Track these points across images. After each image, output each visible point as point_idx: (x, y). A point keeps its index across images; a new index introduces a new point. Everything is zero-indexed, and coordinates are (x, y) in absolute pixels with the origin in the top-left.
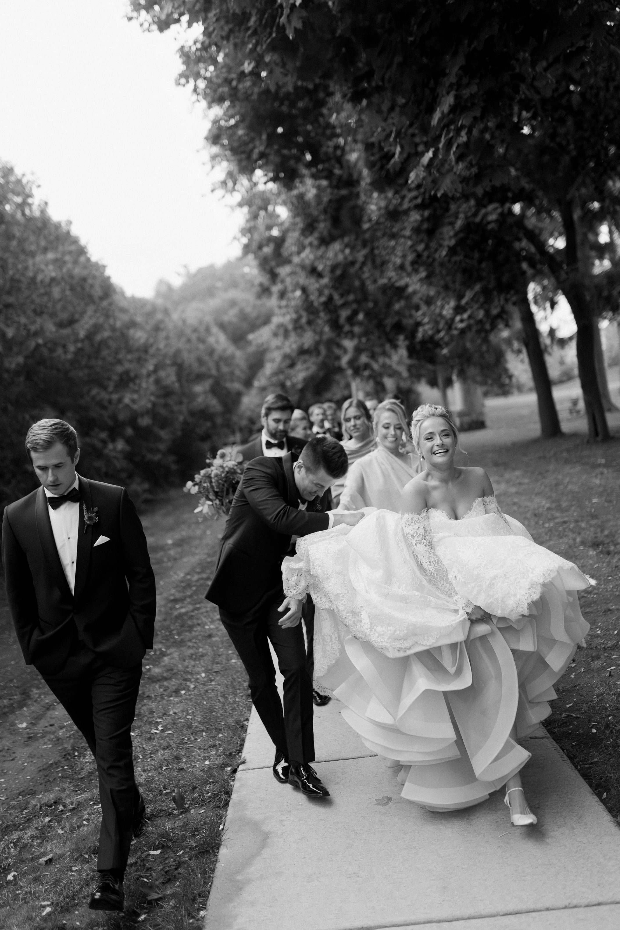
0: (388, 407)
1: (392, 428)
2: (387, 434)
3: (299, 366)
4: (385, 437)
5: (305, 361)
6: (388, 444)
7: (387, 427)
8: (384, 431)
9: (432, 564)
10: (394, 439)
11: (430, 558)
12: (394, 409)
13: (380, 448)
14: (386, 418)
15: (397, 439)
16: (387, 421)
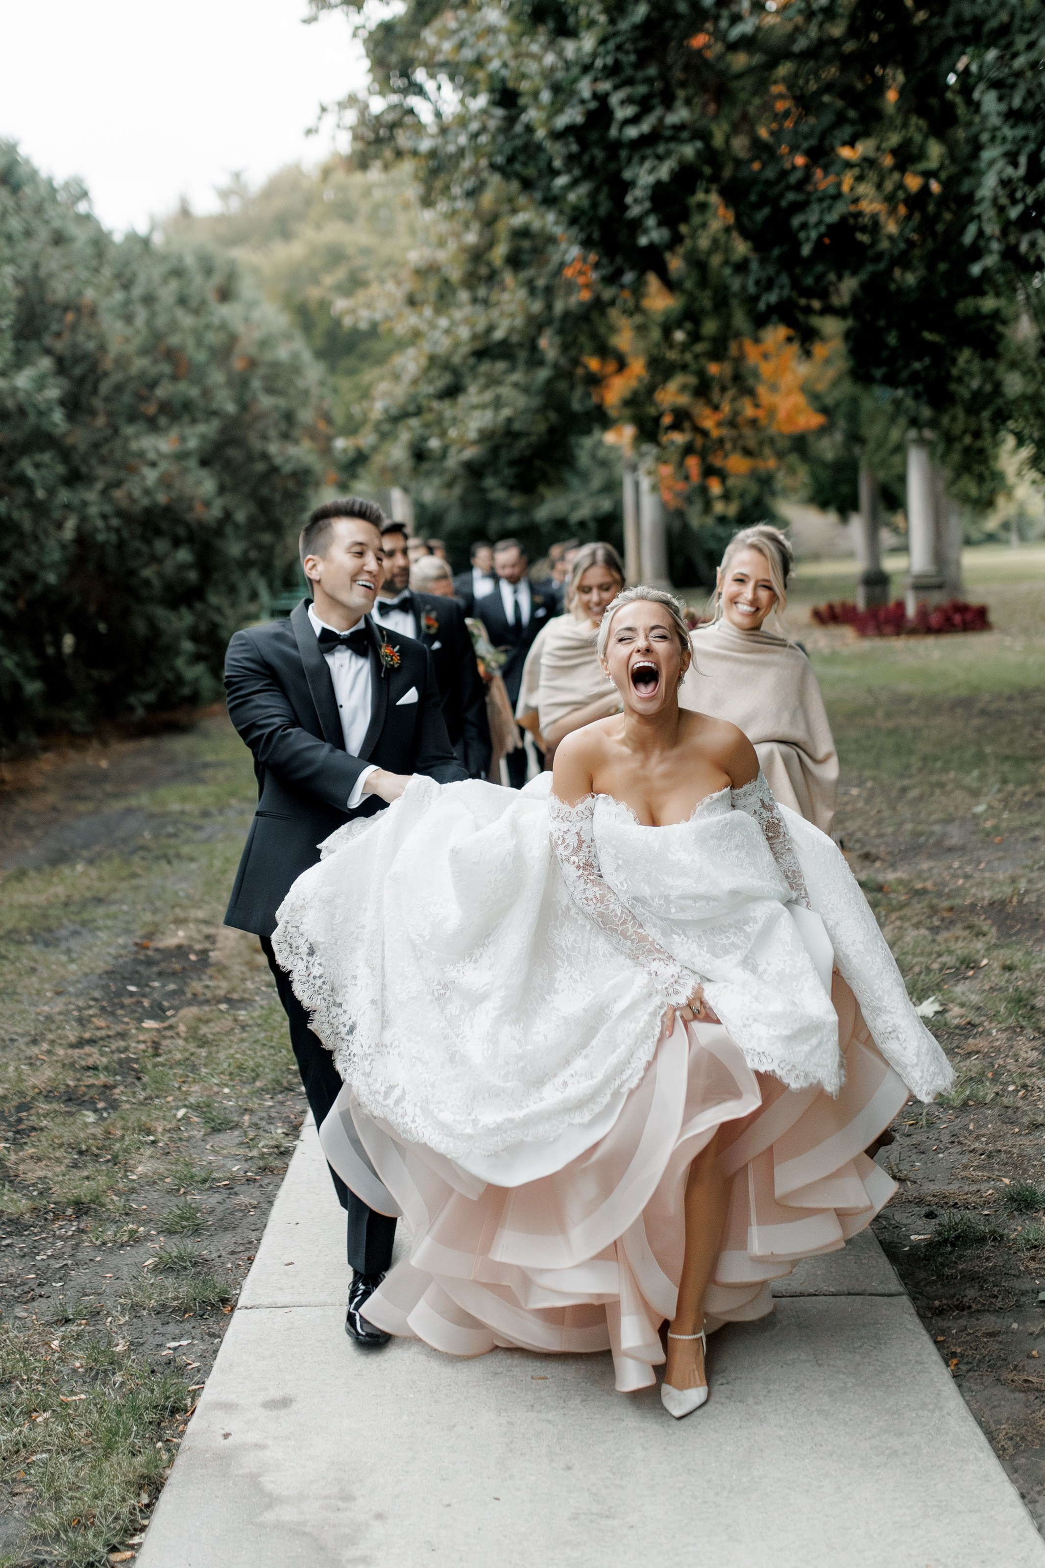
0: (749, 541)
1: (751, 585)
2: (738, 595)
3: (473, 394)
4: (734, 601)
5: (493, 381)
6: (738, 618)
7: (741, 580)
8: (735, 588)
9: (590, 903)
10: (753, 609)
11: (587, 892)
12: (761, 546)
13: (723, 621)
14: (744, 564)
15: (758, 609)
16: (745, 570)
